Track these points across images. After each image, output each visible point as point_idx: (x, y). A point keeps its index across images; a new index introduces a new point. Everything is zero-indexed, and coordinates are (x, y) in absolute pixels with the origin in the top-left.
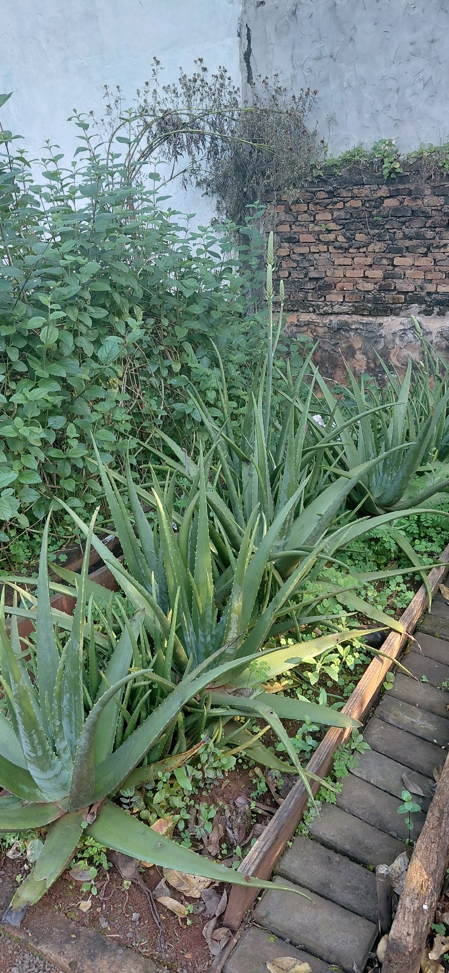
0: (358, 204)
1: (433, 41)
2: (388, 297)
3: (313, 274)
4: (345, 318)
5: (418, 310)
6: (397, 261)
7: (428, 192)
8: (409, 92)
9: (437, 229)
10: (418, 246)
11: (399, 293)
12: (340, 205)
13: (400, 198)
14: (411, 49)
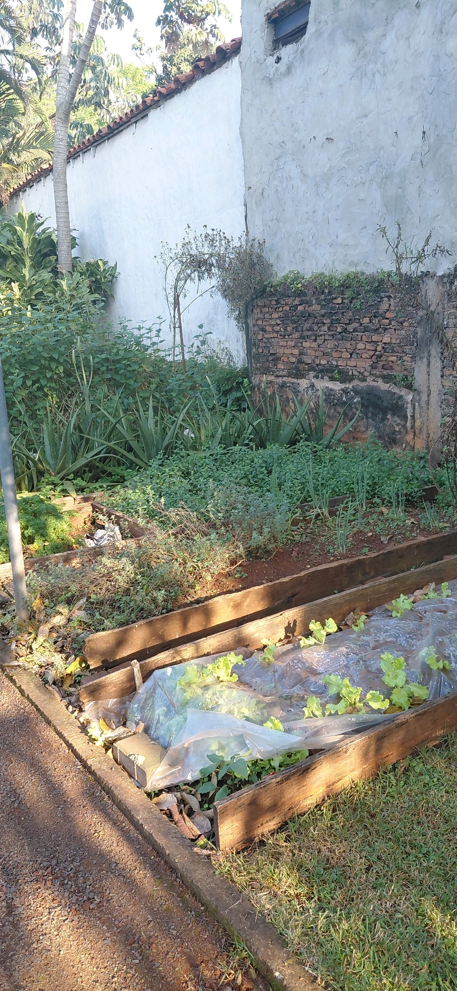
0: (287, 308)
1: (314, 212)
2: (301, 366)
3: (272, 351)
4: (285, 379)
5: (313, 375)
6: (304, 344)
7: (314, 302)
8: (307, 241)
9: (319, 325)
10: (311, 336)
11: (306, 364)
12: (281, 309)
13: (304, 305)
14: (306, 216)
